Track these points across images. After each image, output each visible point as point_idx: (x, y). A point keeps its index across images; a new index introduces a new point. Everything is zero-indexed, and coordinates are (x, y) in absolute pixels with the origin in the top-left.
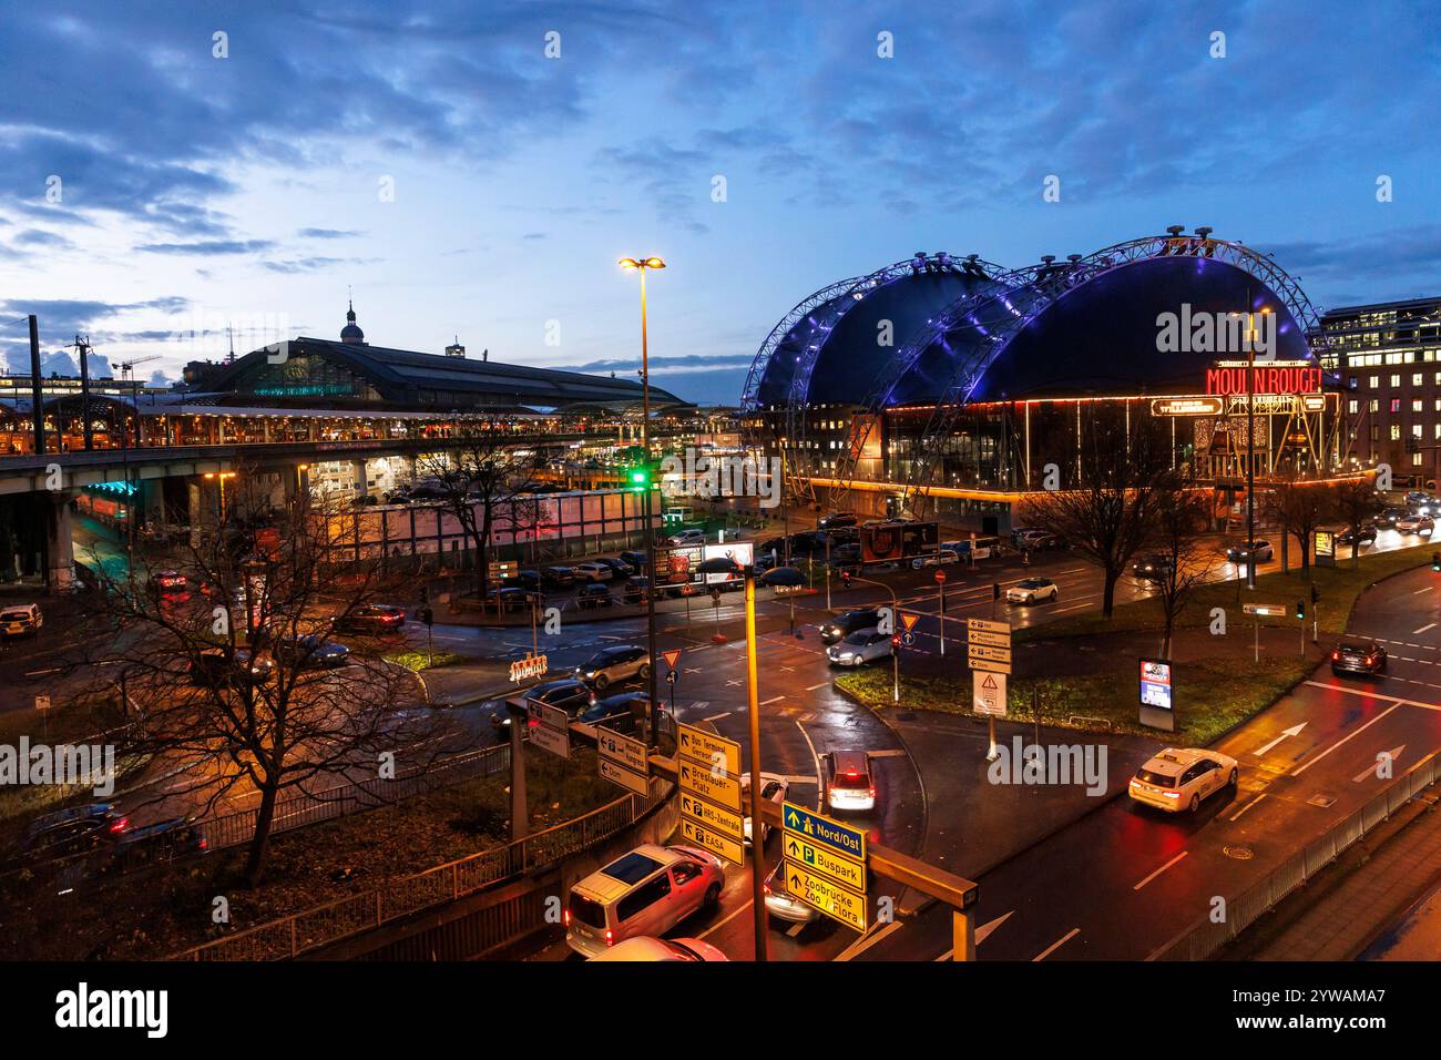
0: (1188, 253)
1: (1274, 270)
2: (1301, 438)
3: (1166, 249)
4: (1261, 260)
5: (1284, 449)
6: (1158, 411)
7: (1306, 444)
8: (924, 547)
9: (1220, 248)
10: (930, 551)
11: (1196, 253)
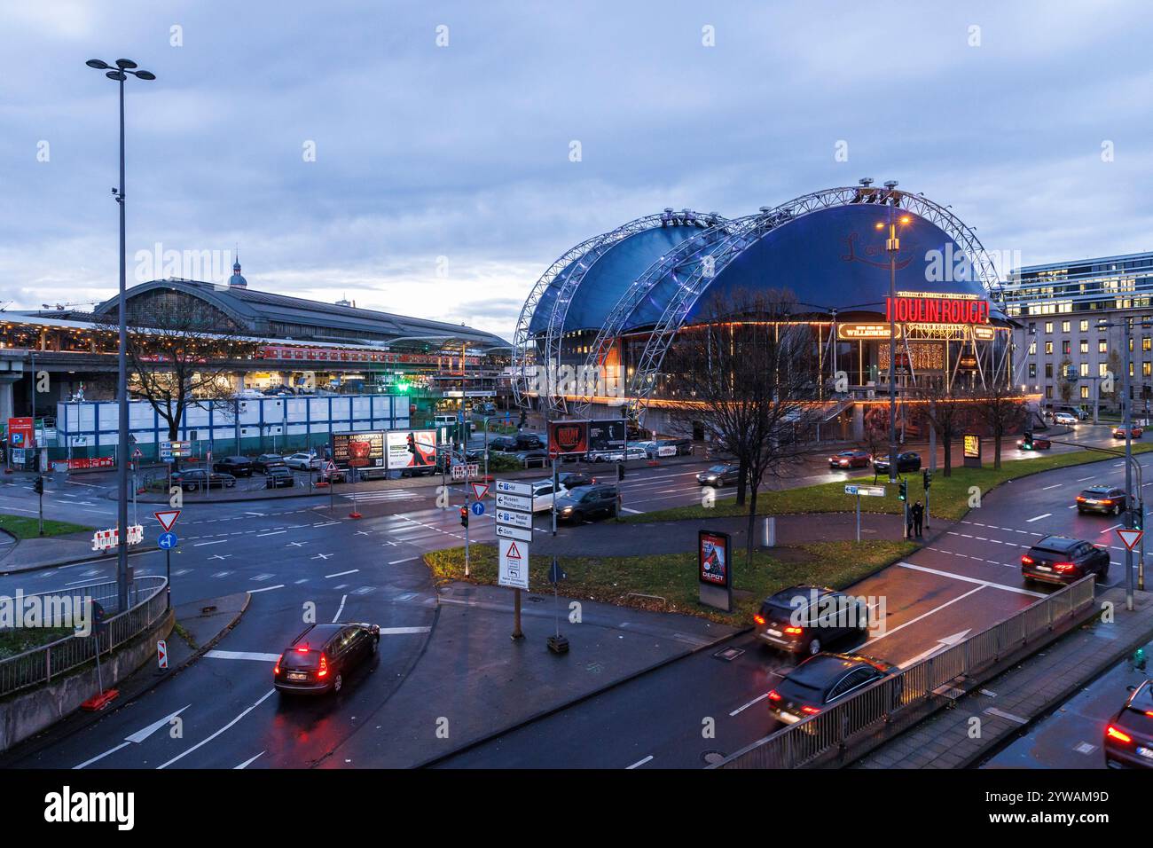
0: (877, 202)
1: (954, 221)
2: (971, 362)
3: (858, 199)
4: (942, 211)
5: (958, 372)
6: (845, 334)
7: (975, 367)
8: (611, 443)
9: (906, 199)
10: (616, 447)
11: (884, 202)
